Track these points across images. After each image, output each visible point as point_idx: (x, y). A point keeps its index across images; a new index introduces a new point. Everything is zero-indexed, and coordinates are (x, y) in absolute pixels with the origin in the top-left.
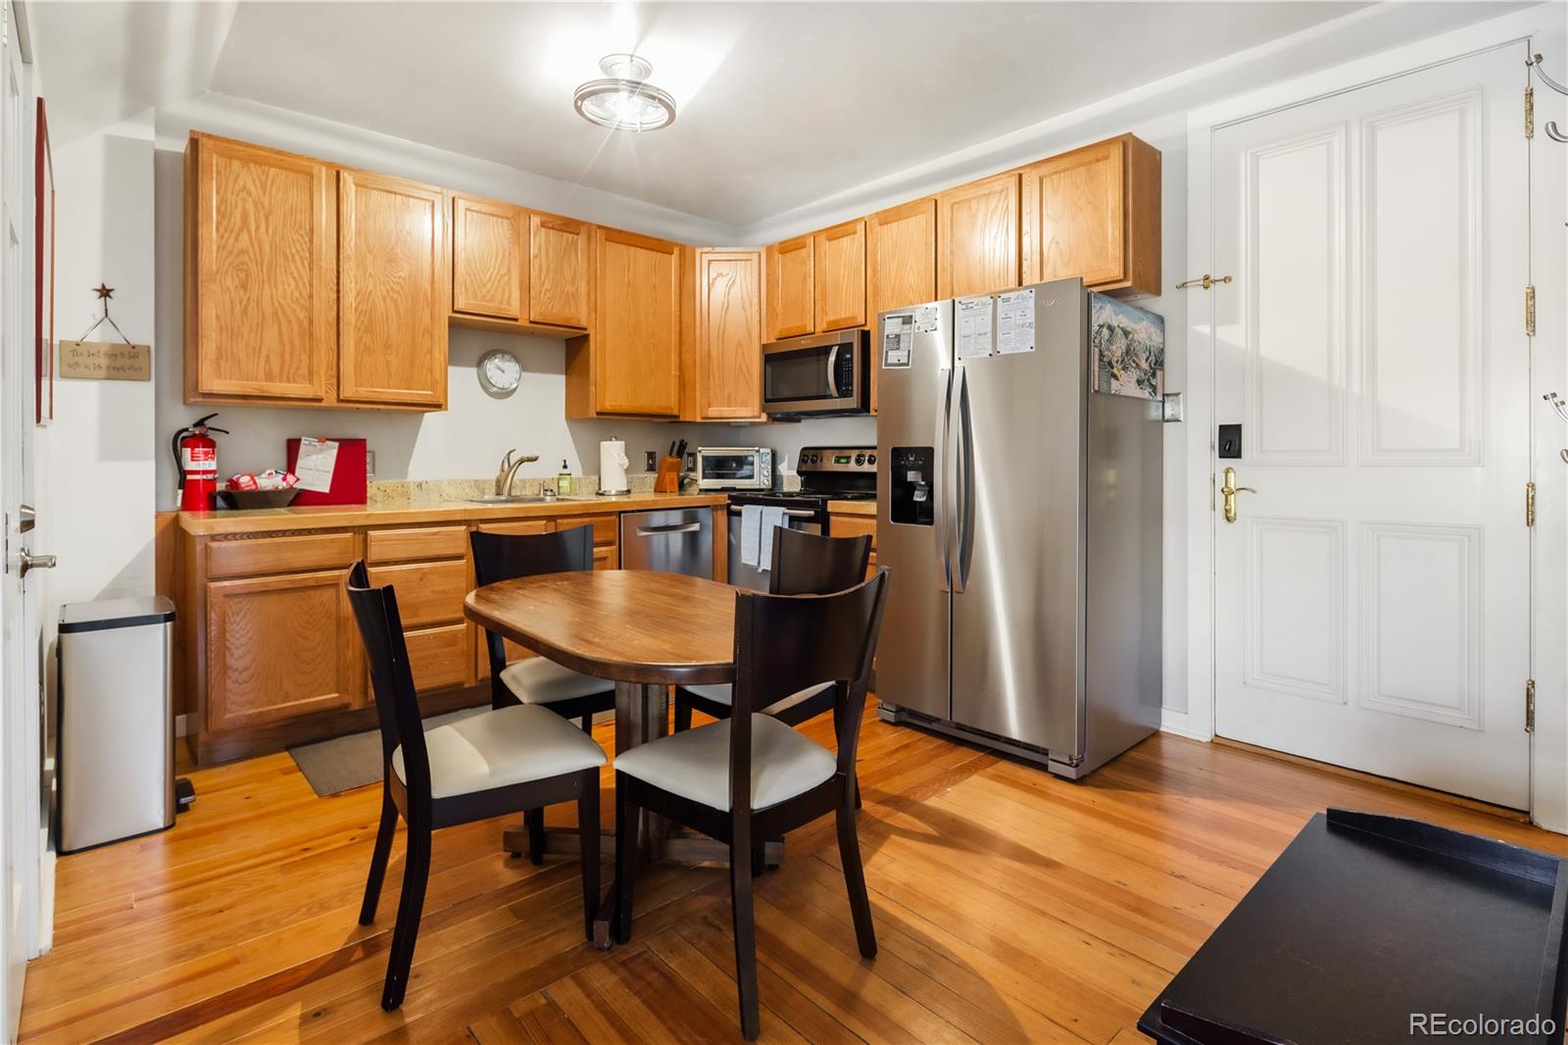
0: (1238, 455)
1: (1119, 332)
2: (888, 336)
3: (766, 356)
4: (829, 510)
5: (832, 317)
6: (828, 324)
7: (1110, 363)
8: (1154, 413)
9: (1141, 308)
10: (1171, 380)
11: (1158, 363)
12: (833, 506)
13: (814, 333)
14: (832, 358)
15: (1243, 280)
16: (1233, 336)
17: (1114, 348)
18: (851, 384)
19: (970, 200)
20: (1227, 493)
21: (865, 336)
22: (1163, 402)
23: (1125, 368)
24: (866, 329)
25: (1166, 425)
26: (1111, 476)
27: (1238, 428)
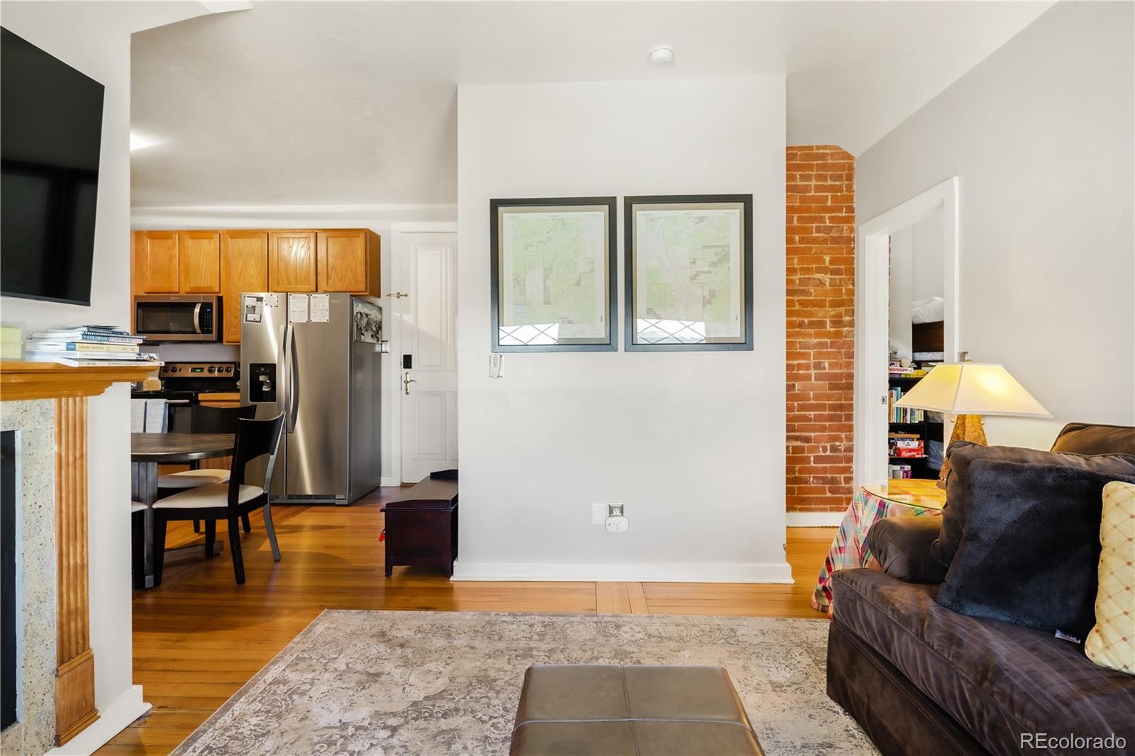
0: (410, 367)
1: (364, 315)
2: (247, 306)
3: (138, 303)
4: (199, 399)
5: (193, 284)
6: (190, 288)
7: (361, 329)
8: (378, 349)
9: (372, 304)
10: (385, 334)
11: (380, 328)
12: (201, 396)
13: (178, 293)
14: (197, 310)
15: (412, 296)
16: (408, 318)
17: (362, 322)
18: (211, 326)
19: (288, 238)
20: (407, 382)
21: (220, 300)
22: (381, 344)
23: (367, 331)
24: (220, 295)
25: (383, 354)
26: (359, 376)
27: (410, 356)
